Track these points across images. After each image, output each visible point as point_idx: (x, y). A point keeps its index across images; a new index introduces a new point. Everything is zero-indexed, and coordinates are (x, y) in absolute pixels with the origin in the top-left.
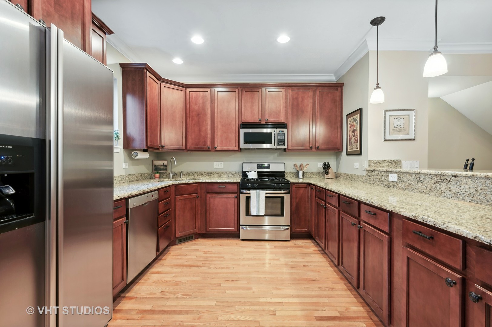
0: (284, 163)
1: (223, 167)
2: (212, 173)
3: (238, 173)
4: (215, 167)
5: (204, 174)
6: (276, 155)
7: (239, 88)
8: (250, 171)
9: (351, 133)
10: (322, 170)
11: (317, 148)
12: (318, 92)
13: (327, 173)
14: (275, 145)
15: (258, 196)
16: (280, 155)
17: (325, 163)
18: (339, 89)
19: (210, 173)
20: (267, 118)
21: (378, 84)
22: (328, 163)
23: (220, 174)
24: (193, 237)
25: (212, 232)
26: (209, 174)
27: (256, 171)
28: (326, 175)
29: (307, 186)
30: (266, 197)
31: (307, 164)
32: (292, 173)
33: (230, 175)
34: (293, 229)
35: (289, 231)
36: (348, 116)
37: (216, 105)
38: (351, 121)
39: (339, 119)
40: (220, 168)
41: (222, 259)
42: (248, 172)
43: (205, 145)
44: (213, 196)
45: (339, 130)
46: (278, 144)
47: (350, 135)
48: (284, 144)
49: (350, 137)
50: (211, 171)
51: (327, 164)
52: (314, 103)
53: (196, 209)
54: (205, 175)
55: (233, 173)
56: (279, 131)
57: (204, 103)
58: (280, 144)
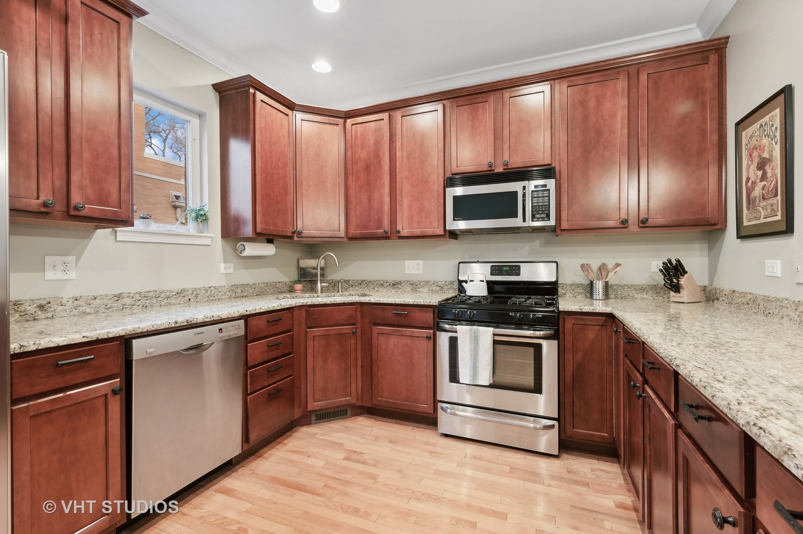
0: (556, 262)
1: (421, 272)
2: (400, 283)
3: (452, 283)
4: (407, 272)
5: (386, 284)
6: (537, 243)
7: (445, 102)
8: (471, 281)
9: (751, 171)
10: (660, 279)
11: (643, 222)
12: (643, 77)
13: (677, 288)
14: (524, 220)
15: (476, 340)
16: (547, 243)
17: (670, 261)
18: (713, 58)
19: (398, 283)
20: (506, 158)
22: (678, 261)
23: (415, 286)
24: (349, 413)
25: (382, 406)
26: (395, 285)
27: (483, 281)
28: (672, 293)
29: (605, 321)
30: (495, 342)
31: (618, 265)
32: (578, 286)
33: (434, 288)
34: (568, 428)
35: (555, 432)
36: (740, 124)
37: (398, 144)
38: (751, 137)
39: (713, 138)
42: (466, 282)
43: (379, 227)
44: (385, 332)
45: (713, 170)
46: (533, 217)
47: (748, 179)
48: (548, 216)
49: (750, 184)
50: (398, 278)
51: (674, 262)
52: (632, 109)
53: (352, 357)
54: (389, 288)
55: (440, 284)
56: (536, 187)
57: (377, 143)
58: (538, 216)
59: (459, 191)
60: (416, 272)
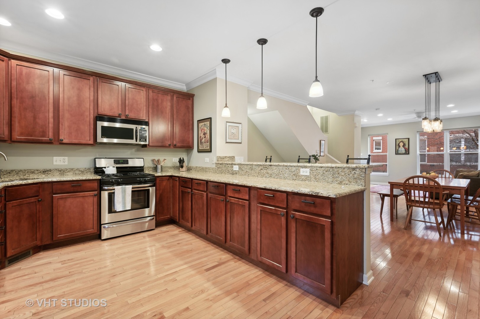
0: (143, 158)
1: (66, 163)
2: (50, 170)
3: (89, 169)
4: (55, 163)
5: (36, 172)
6: (134, 150)
7: (94, 77)
8: (108, 167)
9: (201, 135)
10: (178, 164)
11: (175, 145)
12: (175, 98)
13: (182, 167)
14: (136, 141)
15: (124, 192)
16: (138, 150)
17: (180, 158)
18: (191, 99)
19: (48, 171)
20: (127, 113)
21: (226, 104)
22: (183, 158)
23: (62, 171)
24: (31, 253)
25: (62, 239)
26: (45, 172)
27: (114, 167)
28: (181, 168)
29: (169, 178)
30: (132, 191)
31: (165, 160)
32: (150, 167)
33: (77, 172)
34: (157, 218)
35: (154, 221)
36: (199, 121)
38: (202, 126)
39: (191, 122)
40: (63, 164)
41: (92, 262)
42: (105, 168)
43: (43, 136)
44: (64, 197)
45: (191, 132)
46: (140, 140)
47: (201, 137)
48: (146, 140)
49: (201, 138)
50: (48, 167)
51: (182, 159)
52: (172, 107)
53: (38, 216)
54: (39, 174)
55: (82, 170)
56: (141, 128)
58: (142, 140)
59: (106, 124)
60: (62, 163)
